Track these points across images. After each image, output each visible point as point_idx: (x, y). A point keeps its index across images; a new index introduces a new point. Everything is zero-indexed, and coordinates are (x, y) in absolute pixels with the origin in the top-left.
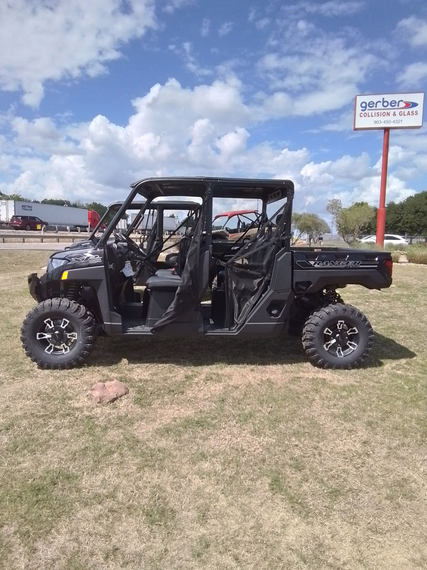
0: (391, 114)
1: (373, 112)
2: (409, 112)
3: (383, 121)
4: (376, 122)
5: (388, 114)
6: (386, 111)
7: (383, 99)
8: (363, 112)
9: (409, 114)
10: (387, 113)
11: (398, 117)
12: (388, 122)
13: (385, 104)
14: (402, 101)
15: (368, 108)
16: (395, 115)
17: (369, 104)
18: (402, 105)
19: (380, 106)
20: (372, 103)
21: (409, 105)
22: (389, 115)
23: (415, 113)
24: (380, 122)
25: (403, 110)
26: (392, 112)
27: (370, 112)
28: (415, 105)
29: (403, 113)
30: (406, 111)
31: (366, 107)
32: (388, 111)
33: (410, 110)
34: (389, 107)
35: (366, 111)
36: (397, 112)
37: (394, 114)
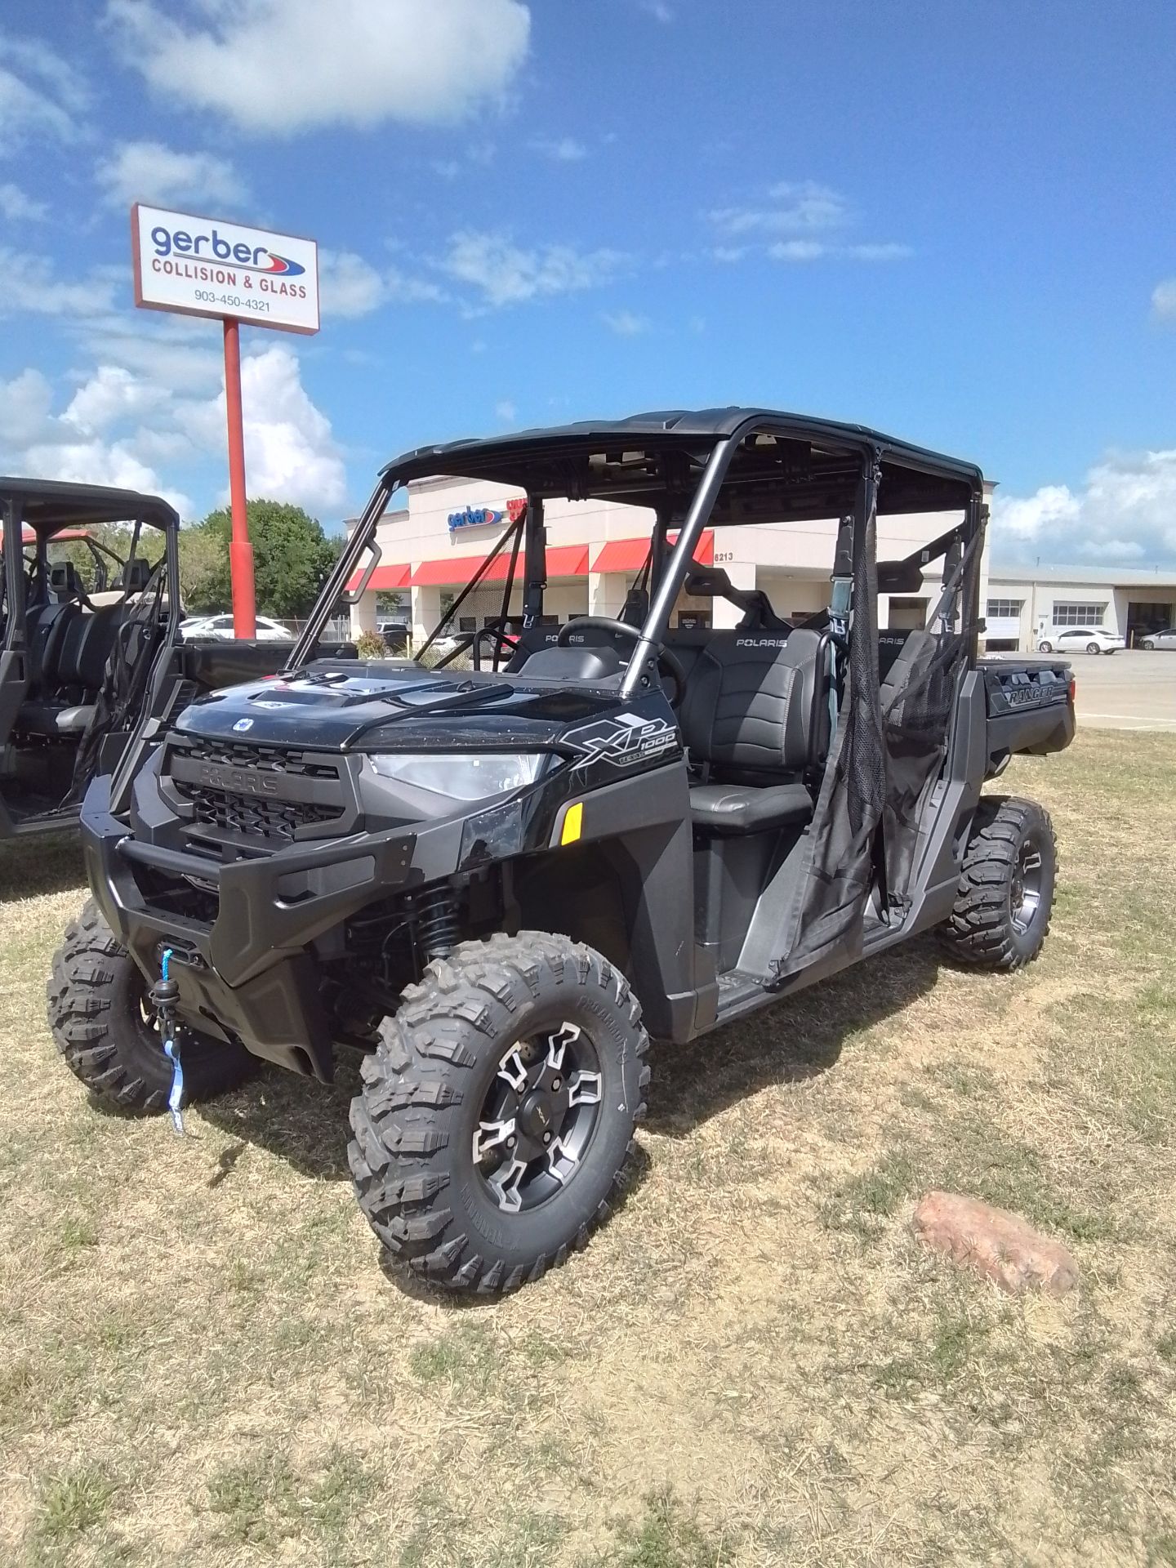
0: (240, 280)
1: (191, 264)
2: (283, 285)
3: (219, 295)
4: (201, 295)
5: (232, 280)
6: (226, 270)
7: (215, 233)
8: (163, 259)
9: (283, 290)
10: (229, 275)
11: (256, 293)
12: (233, 302)
13: (222, 249)
14: (265, 251)
15: (174, 248)
16: (250, 286)
17: (177, 239)
18: (265, 262)
19: (206, 249)
20: (185, 237)
21: (283, 267)
22: (234, 283)
23: (298, 292)
24: (210, 297)
25: (269, 277)
26: (240, 275)
27: (182, 262)
28: (297, 269)
29: (269, 284)
30: (278, 280)
31: (167, 244)
32: (232, 271)
33: (289, 280)
34: (232, 259)
35: (170, 257)
36: (255, 278)
37: (247, 281)
